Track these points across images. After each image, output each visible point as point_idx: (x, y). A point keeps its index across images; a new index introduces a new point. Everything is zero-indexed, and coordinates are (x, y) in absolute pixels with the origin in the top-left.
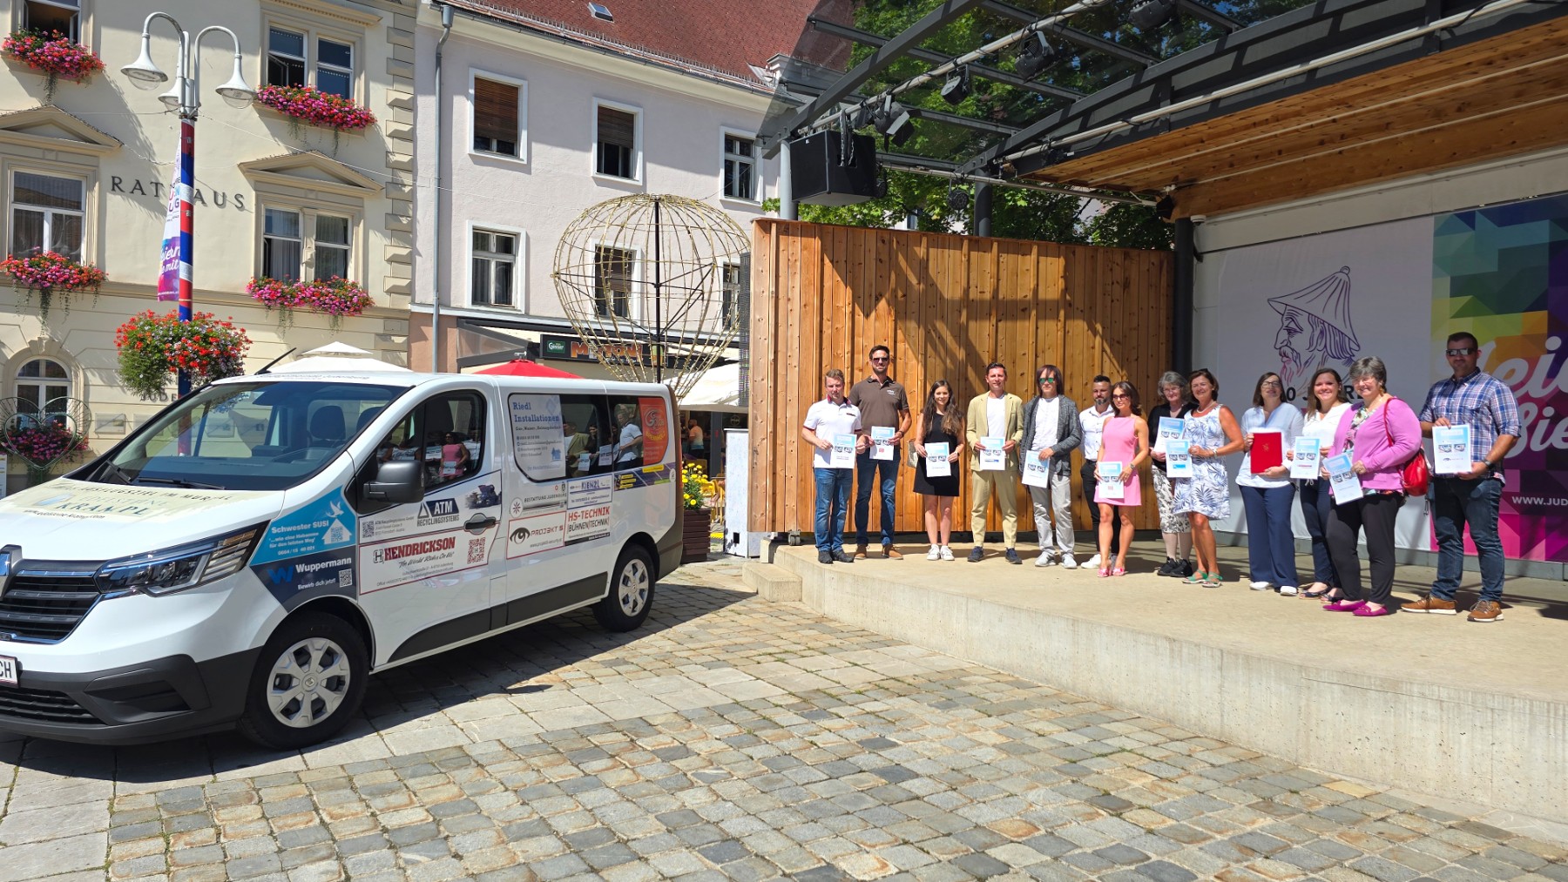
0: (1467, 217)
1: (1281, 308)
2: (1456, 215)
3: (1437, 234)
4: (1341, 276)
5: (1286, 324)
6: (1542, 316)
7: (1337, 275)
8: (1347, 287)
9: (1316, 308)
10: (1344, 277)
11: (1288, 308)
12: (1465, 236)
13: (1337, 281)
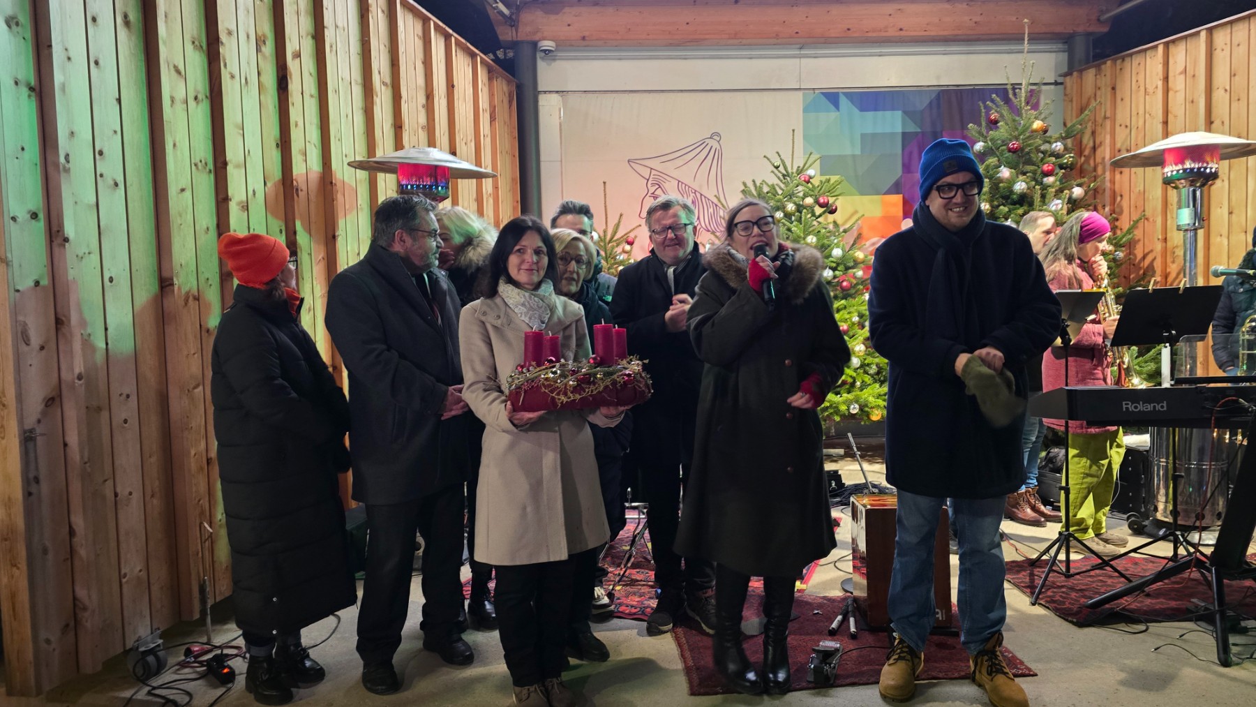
0: (832, 97)
1: (646, 173)
2: (822, 93)
3: (806, 110)
4: (711, 142)
5: (652, 190)
6: (897, 199)
7: (707, 141)
8: (718, 155)
9: (686, 175)
10: (716, 145)
11: (653, 172)
12: (829, 117)
13: (708, 148)
